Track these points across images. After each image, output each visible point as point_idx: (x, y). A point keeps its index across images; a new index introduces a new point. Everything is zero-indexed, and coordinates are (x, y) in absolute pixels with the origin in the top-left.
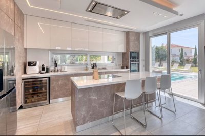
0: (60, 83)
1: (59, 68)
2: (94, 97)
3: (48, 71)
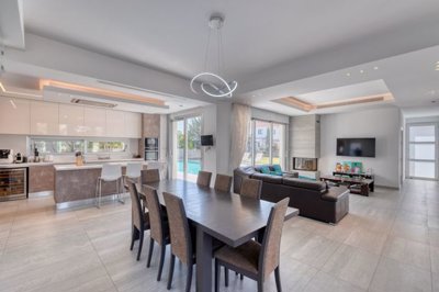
0: (42, 174)
1: (41, 157)
2: (75, 180)
3: (25, 160)
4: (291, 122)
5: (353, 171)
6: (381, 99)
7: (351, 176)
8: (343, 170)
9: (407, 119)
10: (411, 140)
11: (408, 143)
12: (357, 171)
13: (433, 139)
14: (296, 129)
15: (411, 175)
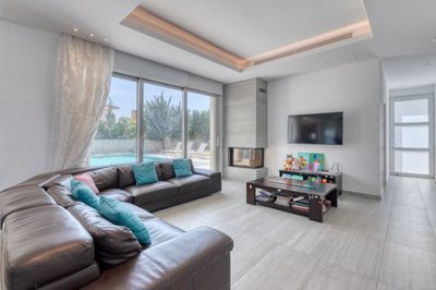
4: (224, 92)
5: (311, 167)
6: (349, 35)
7: (306, 177)
8: (295, 167)
9: (390, 91)
10: (396, 121)
11: (393, 125)
12: (316, 167)
13: (425, 118)
14: (231, 103)
15: (397, 170)
